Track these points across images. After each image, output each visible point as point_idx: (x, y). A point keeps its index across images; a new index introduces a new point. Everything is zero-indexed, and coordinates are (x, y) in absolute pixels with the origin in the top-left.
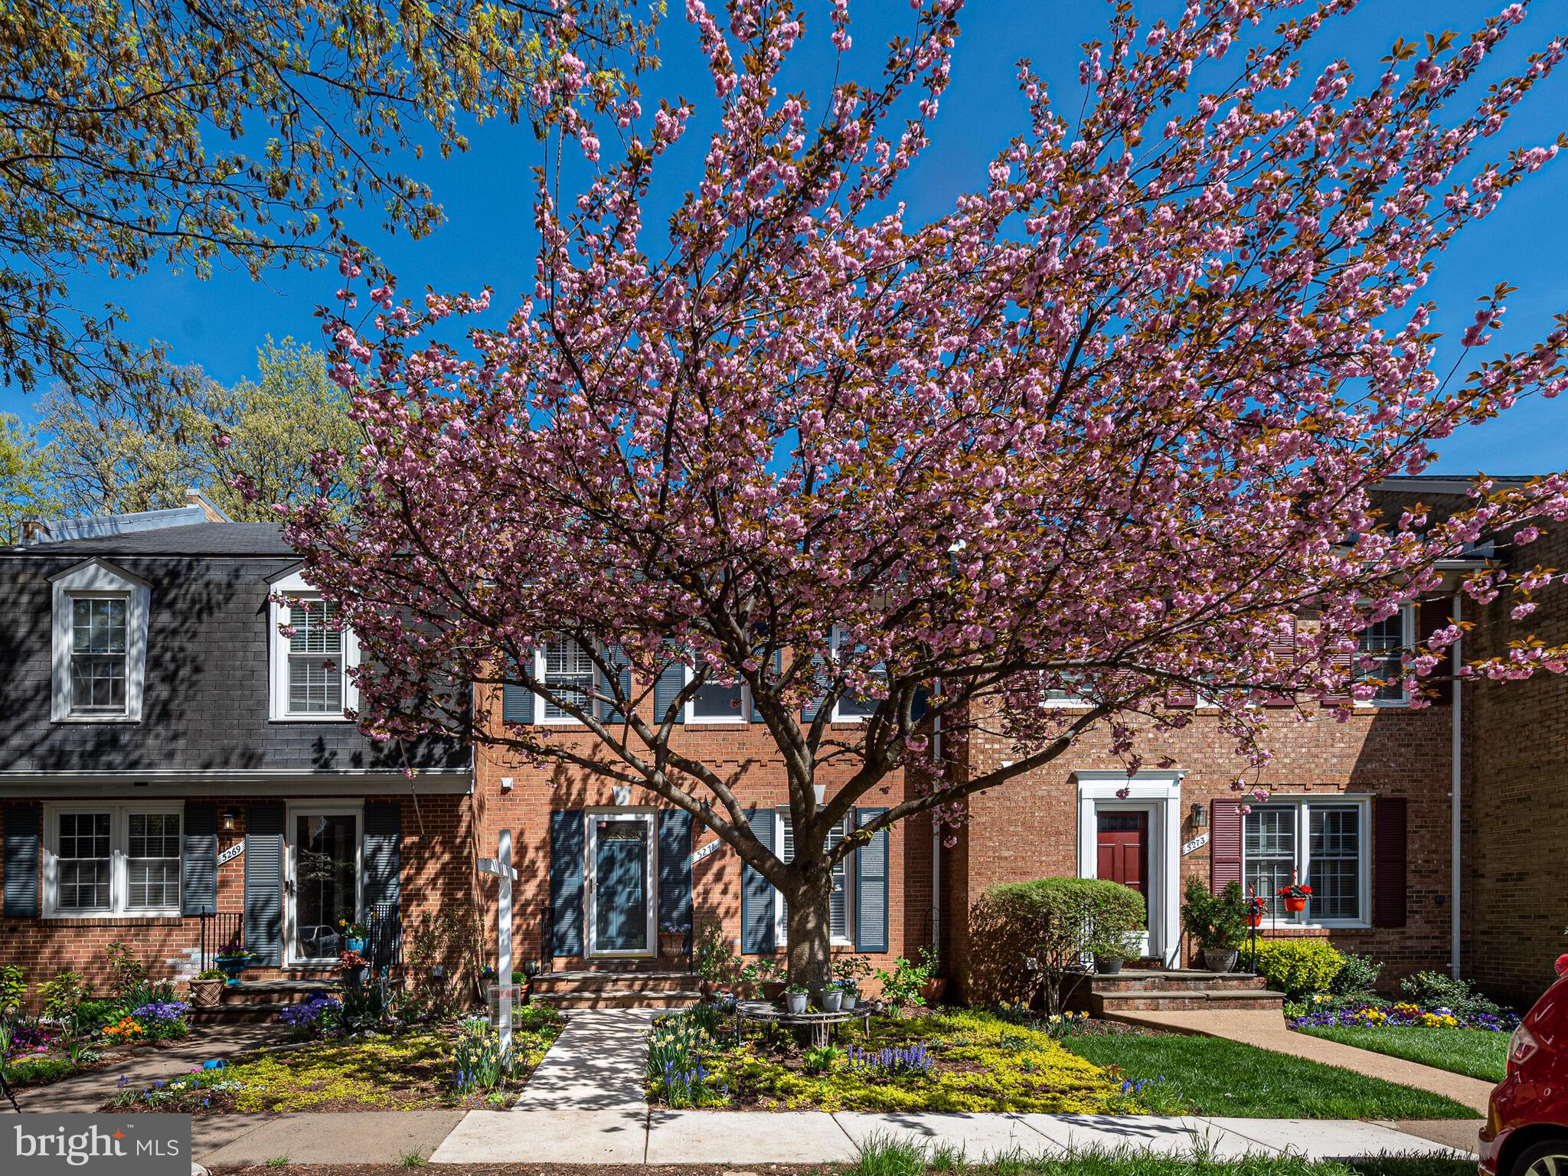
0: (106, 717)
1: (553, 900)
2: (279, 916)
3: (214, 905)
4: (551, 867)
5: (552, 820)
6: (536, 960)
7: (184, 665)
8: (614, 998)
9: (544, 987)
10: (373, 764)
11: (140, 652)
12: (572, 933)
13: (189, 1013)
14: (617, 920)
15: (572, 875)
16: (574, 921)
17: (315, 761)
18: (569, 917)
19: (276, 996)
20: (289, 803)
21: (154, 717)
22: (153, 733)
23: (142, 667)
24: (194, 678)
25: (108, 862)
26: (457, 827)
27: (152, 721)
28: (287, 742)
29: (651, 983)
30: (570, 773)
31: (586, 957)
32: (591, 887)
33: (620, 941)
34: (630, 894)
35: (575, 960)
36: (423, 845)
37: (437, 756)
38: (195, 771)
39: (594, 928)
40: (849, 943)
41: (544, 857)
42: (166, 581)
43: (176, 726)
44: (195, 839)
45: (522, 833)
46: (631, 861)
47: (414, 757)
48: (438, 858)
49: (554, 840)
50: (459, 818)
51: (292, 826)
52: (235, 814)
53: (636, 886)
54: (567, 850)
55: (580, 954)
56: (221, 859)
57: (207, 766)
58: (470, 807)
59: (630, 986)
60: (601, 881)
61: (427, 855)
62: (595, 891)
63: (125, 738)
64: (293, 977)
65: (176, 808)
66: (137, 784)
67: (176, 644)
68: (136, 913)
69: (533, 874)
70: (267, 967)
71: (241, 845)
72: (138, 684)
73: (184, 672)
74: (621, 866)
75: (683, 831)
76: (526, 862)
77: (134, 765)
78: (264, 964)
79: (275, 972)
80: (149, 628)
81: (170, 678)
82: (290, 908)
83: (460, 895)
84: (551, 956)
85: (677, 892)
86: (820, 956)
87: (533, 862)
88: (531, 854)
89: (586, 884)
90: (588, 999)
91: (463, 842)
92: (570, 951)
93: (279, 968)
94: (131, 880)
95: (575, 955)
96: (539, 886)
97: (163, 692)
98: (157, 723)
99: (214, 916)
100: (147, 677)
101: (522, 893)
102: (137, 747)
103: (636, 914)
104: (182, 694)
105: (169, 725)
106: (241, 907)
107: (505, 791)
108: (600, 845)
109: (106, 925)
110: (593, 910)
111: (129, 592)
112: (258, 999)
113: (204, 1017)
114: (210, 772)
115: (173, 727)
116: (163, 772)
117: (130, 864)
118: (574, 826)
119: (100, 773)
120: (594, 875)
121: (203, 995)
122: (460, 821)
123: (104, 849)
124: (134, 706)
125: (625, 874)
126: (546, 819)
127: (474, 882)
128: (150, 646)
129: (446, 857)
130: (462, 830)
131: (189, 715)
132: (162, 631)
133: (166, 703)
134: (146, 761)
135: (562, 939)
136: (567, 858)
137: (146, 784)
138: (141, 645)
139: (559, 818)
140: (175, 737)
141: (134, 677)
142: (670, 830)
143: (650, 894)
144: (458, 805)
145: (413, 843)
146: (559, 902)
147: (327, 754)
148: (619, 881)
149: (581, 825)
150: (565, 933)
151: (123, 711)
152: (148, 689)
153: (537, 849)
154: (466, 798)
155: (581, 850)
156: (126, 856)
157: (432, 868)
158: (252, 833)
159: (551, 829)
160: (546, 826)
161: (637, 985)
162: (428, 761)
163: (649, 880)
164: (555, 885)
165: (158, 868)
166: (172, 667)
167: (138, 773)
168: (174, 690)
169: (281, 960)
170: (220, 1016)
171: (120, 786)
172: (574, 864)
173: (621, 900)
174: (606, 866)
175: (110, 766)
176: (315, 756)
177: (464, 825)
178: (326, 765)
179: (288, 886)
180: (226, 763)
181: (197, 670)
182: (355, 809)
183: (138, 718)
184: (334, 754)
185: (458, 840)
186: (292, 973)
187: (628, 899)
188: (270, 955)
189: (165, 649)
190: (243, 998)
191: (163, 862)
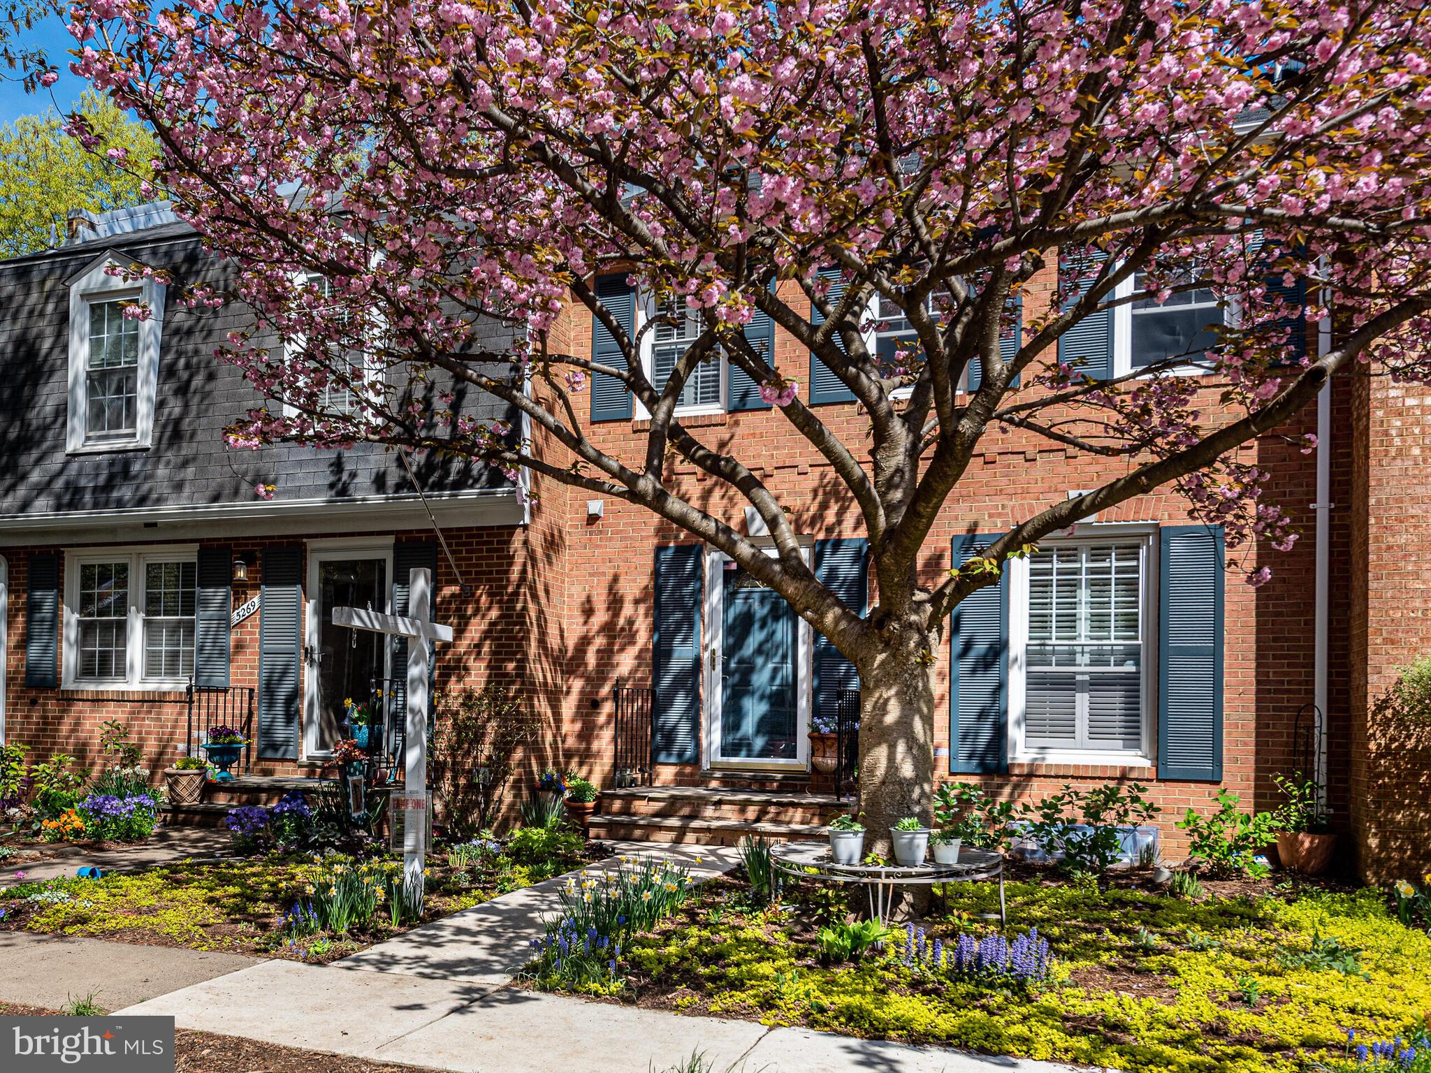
0: (118, 444)
1: (657, 680)
2: (296, 693)
3: (227, 677)
4: (655, 628)
5: (657, 558)
6: (632, 767)
7: (197, 372)
8: (708, 830)
9: (617, 805)
10: (398, 487)
11: (151, 361)
12: (684, 728)
13: (165, 811)
14: (754, 710)
15: (685, 640)
16: (688, 709)
17: (332, 486)
18: (680, 703)
19: (264, 796)
20: (311, 544)
21: (165, 441)
22: (164, 460)
23: (153, 378)
24: (207, 388)
25: (125, 622)
26: (507, 572)
27: (163, 446)
28: (300, 463)
29: (772, 809)
30: (684, 488)
31: (706, 766)
32: (713, 660)
33: (759, 743)
34: (775, 671)
35: (688, 770)
36: (466, 597)
37: (475, 473)
38: (202, 506)
39: (717, 726)
40: (1147, 763)
41: (646, 615)
42: (183, 269)
43: (187, 449)
44: (210, 591)
45: (616, 579)
46: (776, 619)
47: (448, 474)
48: (483, 617)
49: (658, 589)
50: (510, 559)
51: (314, 576)
52: (249, 561)
53: (784, 657)
54: (679, 604)
55: (696, 760)
56: (235, 618)
57: (215, 499)
58: (526, 542)
59: (743, 811)
60: (729, 652)
61: (469, 612)
62: (719, 668)
63: (136, 467)
64: (310, 775)
65: (189, 554)
66: (147, 525)
67: (190, 347)
68: (152, 685)
69: (631, 640)
70: (283, 760)
71: (256, 600)
72: (149, 399)
73: (197, 382)
74: (762, 627)
75: (855, 571)
76: (621, 621)
77: (142, 501)
78: (279, 755)
79: (290, 767)
80: (164, 329)
81: (183, 390)
82: (310, 679)
83: (511, 666)
84: (654, 762)
85: (843, 668)
86: (907, 770)
87: (631, 622)
88: (627, 610)
89: (706, 656)
90: (670, 829)
91: (516, 593)
92: (681, 754)
93: (295, 761)
94: (149, 645)
95: (687, 763)
96: (638, 657)
97: (175, 407)
98: (167, 450)
99: (225, 691)
100: (159, 392)
101: (614, 666)
102: (146, 478)
103: (783, 700)
104: (193, 413)
105: (179, 449)
106: (254, 680)
107: (592, 519)
108: (729, 599)
109: (121, 699)
110: (714, 696)
111: (141, 288)
112: (244, 797)
113: (181, 816)
114: (215, 507)
115: (183, 452)
116: (170, 508)
117: (147, 624)
118: (689, 566)
119: (108, 513)
120: (717, 644)
121: (178, 789)
122: (511, 564)
123: (121, 606)
124: (144, 429)
125: (766, 641)
126: (649, 561)
127: (533, 649)
128: (164, 349)
129: (494, 614)
130: (515, 576)
131: (200, 436)
132: (177, 331)
133: (178, 422)
134: (154, 496)
135: (670, 736)
136: (678, 616)
137: (155, 525)
138: (154, 353)
139: (667, 555)
140: (185, 464)
141: (146, 390)
142: (833, 571)
143: (803, 671)
144: (508, 542)
145: (453, 595)
146: (667, 681)
147: (345, 477)
148: (759, 651)
149: (698, 566)
150: (674, 728)
151: (134, 435)
152: (160, 405)
153: (637, 602)
154: (519, 530)
155: (698, 603)
156: (142, 615)
157: (476, 628)
158: (267, 585)
159: (656, 573)
160: (649, 570)
161: (751, 813)
162: (465, 479)
163: (802, 650)
164: (659, 655)
165: (174, 629)
166: (185, 375)
167: (144, 511)
168: (186, 406)
169: (298, 751)
170: (197, 818)
171: (134, 528)
172: (688, 623)
173: (761, 679)
174: (738, 630)
175: (120, 503)
176: (332, 479)
177: (516, 569)
178: (343, 491)
179: (308, 652)
180: (236, 494)
181: (211, 377)
182: (381, 549)
183: (148, 443)
184: (353, 475)
185: (510, 590)
186: (311, 767)
187: (773, 678)
188: (287, 742)
189: (179, 354)
190: (228, 796)
191: (179, 622)
